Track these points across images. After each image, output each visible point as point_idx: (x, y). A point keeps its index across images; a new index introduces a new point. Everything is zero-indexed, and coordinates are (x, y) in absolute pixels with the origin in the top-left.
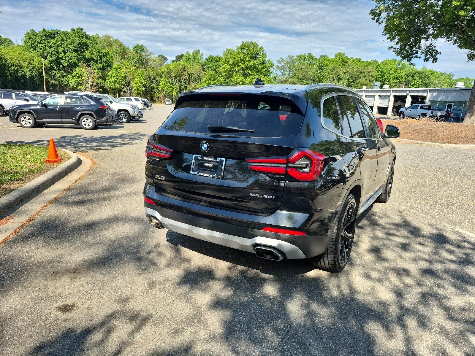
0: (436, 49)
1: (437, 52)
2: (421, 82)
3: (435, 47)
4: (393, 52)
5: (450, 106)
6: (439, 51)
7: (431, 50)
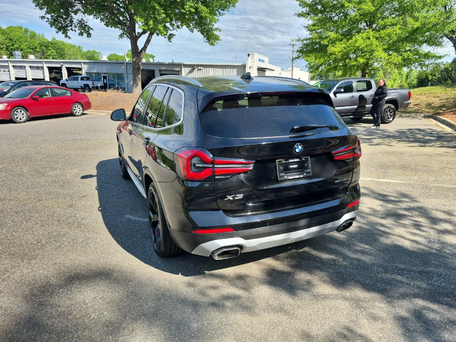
0: (88, 24)
1: (89, 28)
2: (57, 52)
3: (86, 22)
4: (47, 22)
5: (105, 77)
6: (91, 27)
7: (83, 25)
